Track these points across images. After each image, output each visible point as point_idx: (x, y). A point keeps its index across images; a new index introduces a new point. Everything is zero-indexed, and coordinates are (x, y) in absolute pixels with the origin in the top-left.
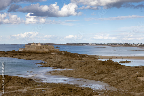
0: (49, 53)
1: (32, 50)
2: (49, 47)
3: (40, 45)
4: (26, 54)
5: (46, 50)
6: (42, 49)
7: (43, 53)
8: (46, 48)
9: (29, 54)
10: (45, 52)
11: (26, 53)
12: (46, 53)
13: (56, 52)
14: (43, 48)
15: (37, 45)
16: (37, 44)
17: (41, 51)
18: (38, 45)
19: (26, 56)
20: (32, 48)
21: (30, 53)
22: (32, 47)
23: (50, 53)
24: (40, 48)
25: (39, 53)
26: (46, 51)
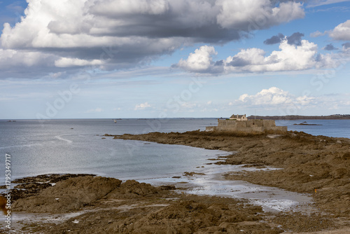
0: (264, 135)
1: (229, 129)
2: (264, 124)
3: (246, 119)
4: (216, 138)
5: (258, 130)
6: (249, 126)
7: (250, 136)
8: (258, 126)
9: (221, 138)
10: (254, 133)
11: (217, 136)
12: (258, 135)
13: (279, 134)
14: (252, 126)
15: (239, 120)
16: (240, 117)
17: (247, 131)
18: (242, 119)
19: (214, 142)
20: (230, 126)
21: (224, 135)
22: (229, 124)
23: (266, 135)
24: (245, 125)
25: (242, 136)
26: (256, 132)
